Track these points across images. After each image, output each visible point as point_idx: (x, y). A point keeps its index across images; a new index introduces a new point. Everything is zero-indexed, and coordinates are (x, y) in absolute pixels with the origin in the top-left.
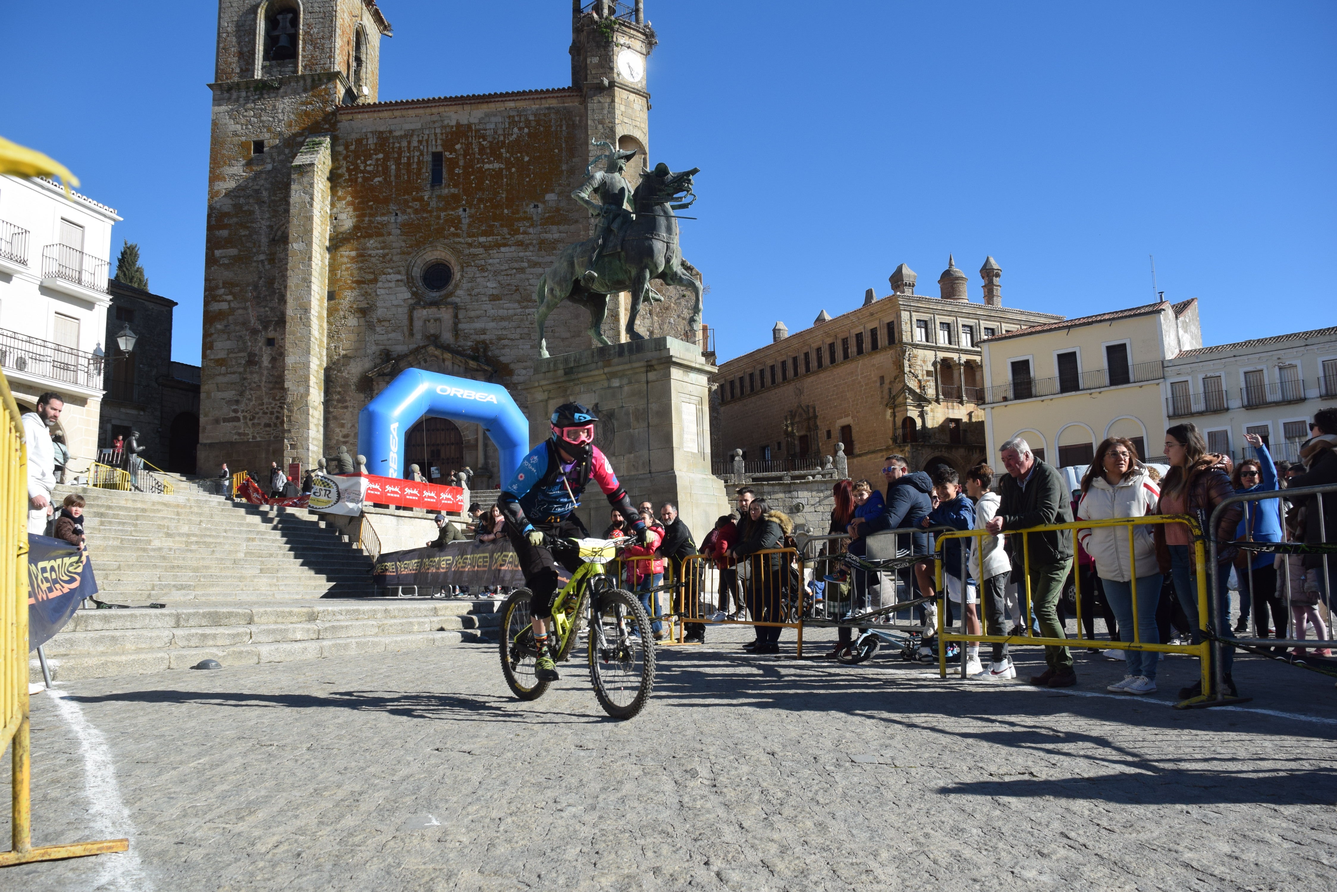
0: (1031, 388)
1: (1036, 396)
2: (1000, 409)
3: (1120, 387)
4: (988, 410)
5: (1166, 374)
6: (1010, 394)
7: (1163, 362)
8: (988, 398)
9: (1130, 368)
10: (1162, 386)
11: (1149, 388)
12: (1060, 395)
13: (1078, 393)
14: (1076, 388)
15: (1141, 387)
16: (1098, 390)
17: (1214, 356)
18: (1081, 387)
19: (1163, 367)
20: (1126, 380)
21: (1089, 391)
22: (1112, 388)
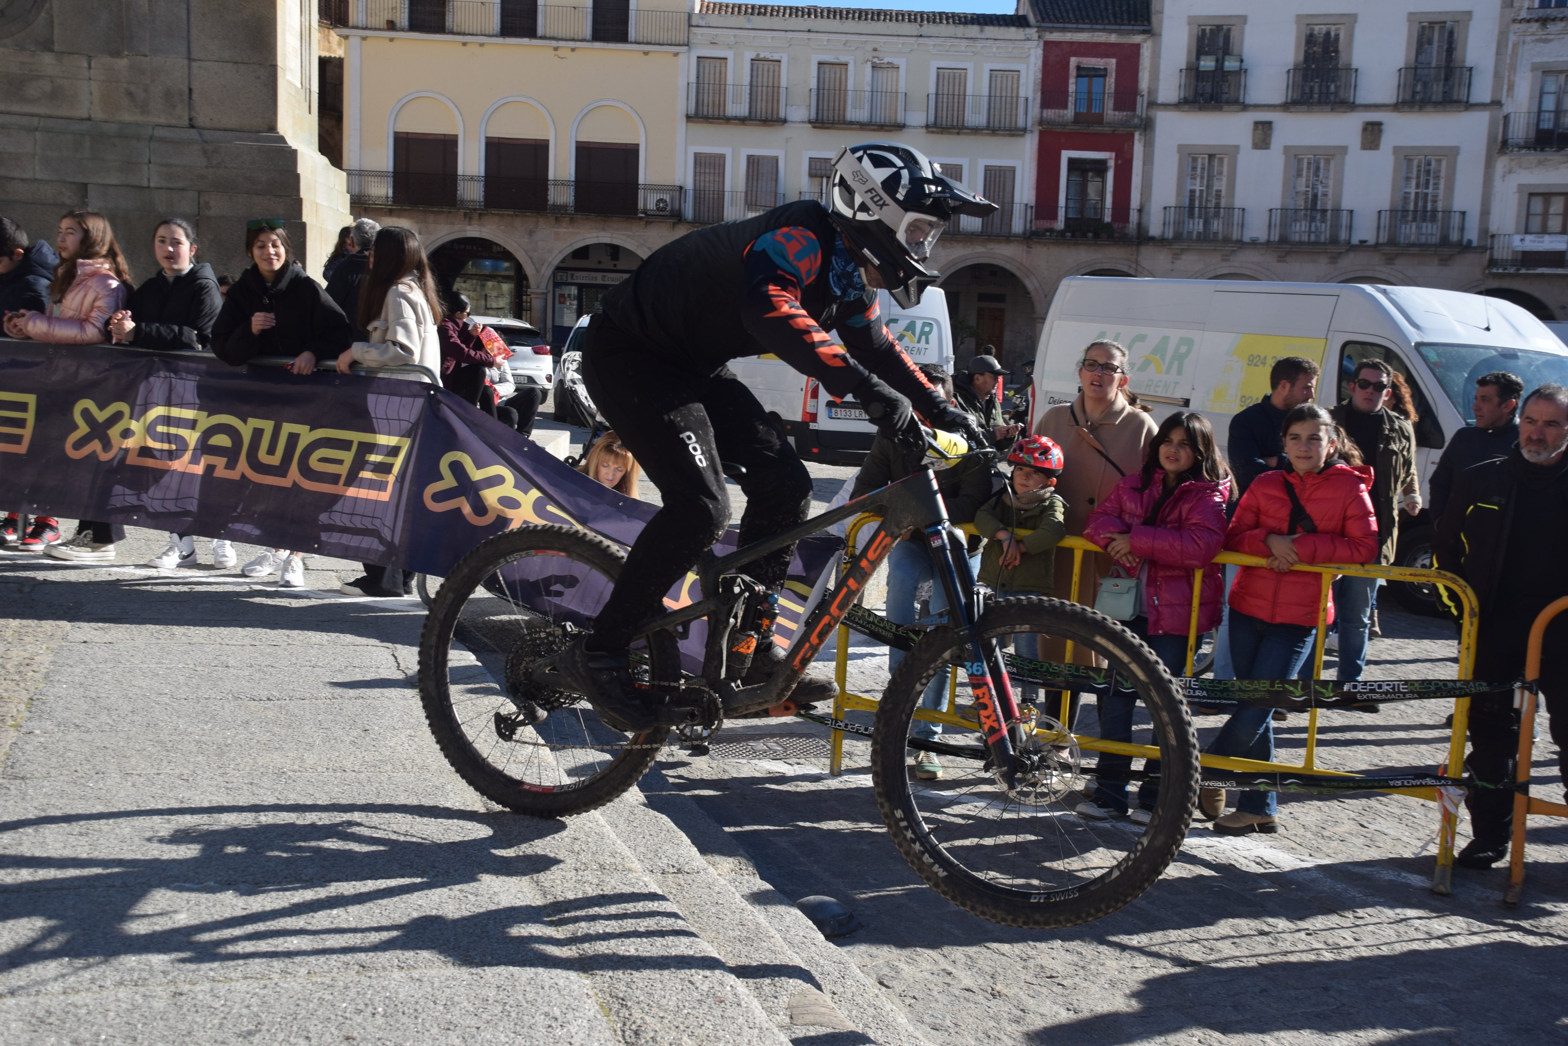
0: (443, 15)
1: (452, 33)
2: (380, 42)
3: (611, 46)
4: (355, 41)
5: (693, 39)
6: (403, 19)
7: (690, 16)
8: (356, 14)
9: (632, 14)
10: (681, 57)
11: (660, 58)
12: (500, 40)
13: (535, 42)
14: (530, 31)
15: (646, 53)
16: (572, 44)
17: (777, 22)
18: (540, 31)
19: (690, 26)
20: (622, 37)
21: (554, 43)
22: (597, 45)
